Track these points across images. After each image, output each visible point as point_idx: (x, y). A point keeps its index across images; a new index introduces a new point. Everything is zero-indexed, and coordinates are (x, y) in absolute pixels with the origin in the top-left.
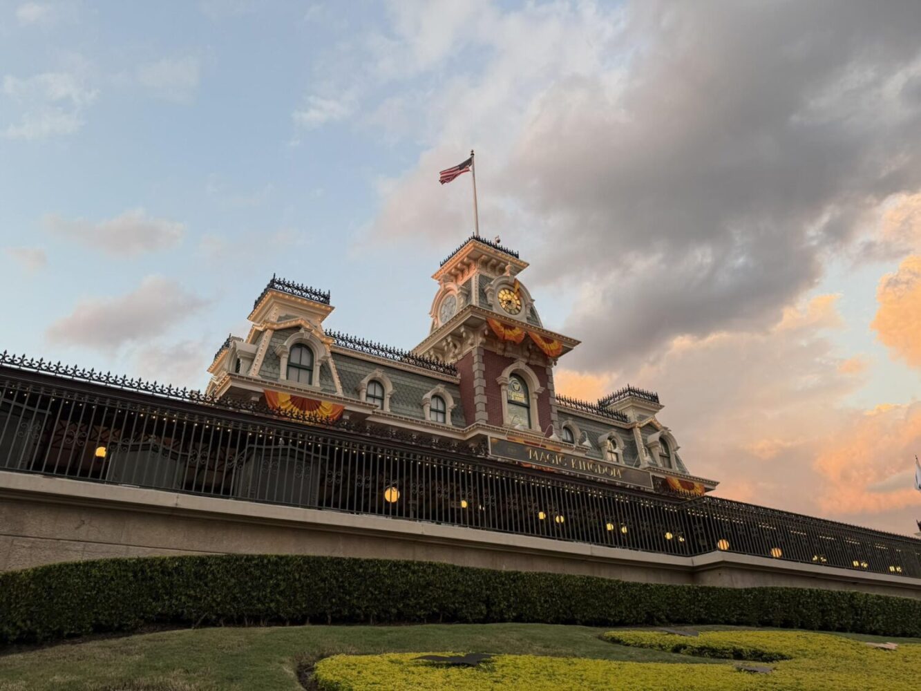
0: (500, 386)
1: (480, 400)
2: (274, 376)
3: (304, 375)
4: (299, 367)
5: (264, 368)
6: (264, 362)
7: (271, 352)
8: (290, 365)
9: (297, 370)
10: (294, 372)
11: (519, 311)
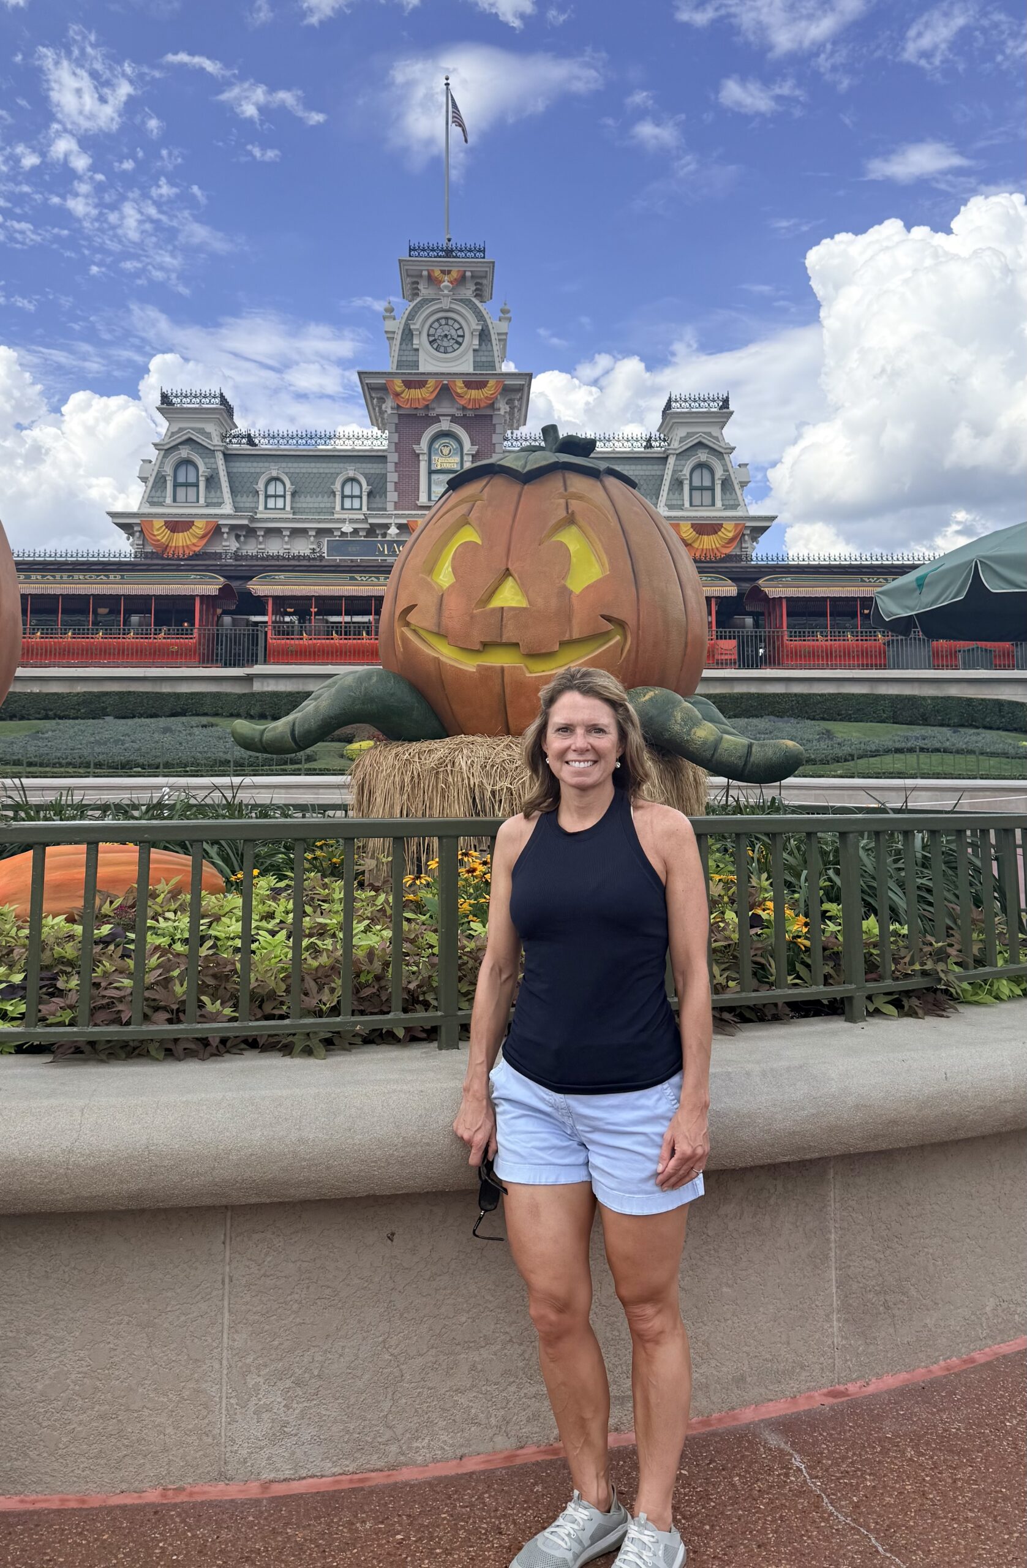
0: (418, 455)
1: (393, 477)
2: (161, 500)
3: (192, 491)
4: (187, 485)
5: (153, 493)
6: (152, 487)
7: (160, 476)
8: (176, 485)
9: (184, 488)
10: (181, 492)
11: (460, 344)
